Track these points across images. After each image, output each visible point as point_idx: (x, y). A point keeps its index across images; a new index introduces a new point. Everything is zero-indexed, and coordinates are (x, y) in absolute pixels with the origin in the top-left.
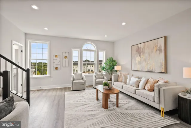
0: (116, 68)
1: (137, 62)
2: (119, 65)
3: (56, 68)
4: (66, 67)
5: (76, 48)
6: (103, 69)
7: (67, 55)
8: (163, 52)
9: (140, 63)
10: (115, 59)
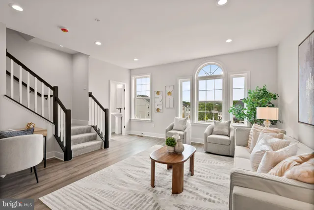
3: (158, 110)
4: (169, 108)
5: (184, 77)
7: (170, 90)
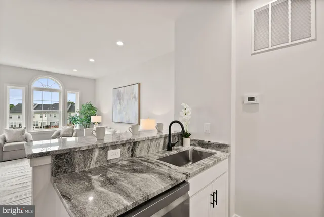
0: (94, 119)
1: (118, 110)
2: (99, 115)
6: (75, 120)
8: (137, 100)
9: (120, 112)
10: (94, 106)
